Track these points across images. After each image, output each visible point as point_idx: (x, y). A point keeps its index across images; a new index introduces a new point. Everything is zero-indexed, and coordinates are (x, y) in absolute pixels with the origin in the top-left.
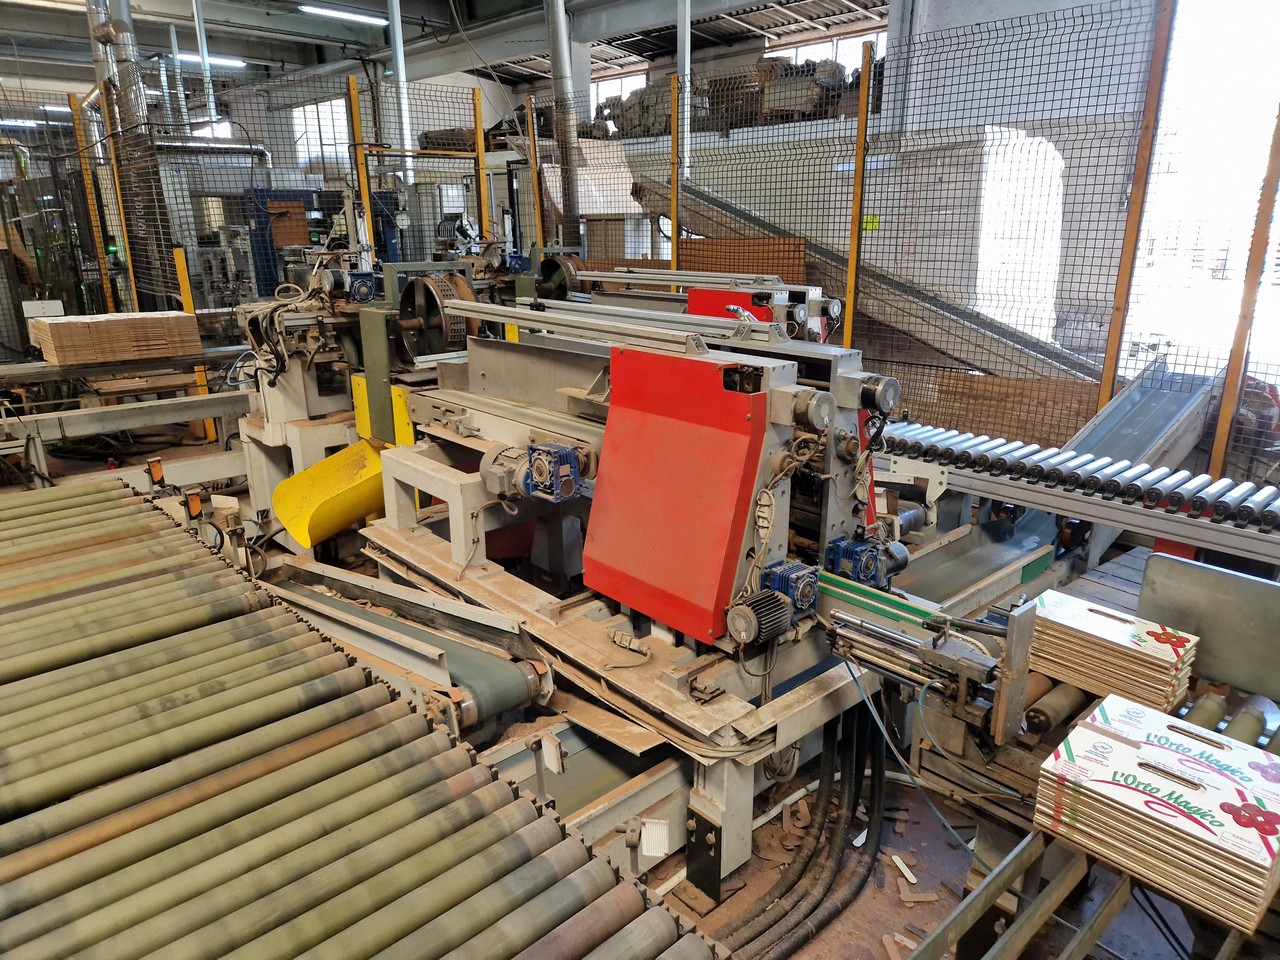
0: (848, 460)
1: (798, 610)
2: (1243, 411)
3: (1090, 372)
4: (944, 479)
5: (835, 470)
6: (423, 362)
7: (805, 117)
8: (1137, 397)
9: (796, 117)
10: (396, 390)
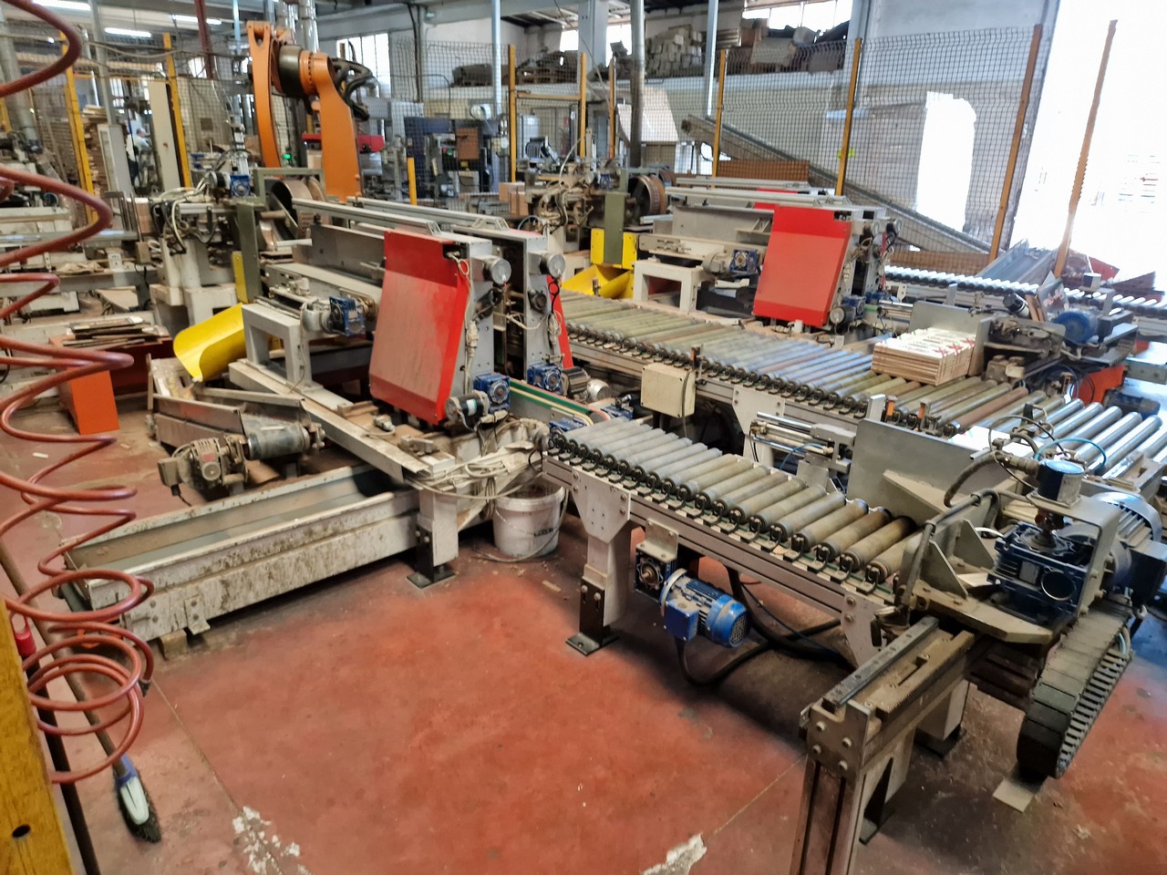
0: (876, 256)
1: (857, 314)
2: (1068, 267)
3: (984, 248)
4: (905, 291)
5: (871, 260)
6: (646, 219)
7: (784, 69)
8: (1010, 259)
9: (777, 69)
10: (626, 235)
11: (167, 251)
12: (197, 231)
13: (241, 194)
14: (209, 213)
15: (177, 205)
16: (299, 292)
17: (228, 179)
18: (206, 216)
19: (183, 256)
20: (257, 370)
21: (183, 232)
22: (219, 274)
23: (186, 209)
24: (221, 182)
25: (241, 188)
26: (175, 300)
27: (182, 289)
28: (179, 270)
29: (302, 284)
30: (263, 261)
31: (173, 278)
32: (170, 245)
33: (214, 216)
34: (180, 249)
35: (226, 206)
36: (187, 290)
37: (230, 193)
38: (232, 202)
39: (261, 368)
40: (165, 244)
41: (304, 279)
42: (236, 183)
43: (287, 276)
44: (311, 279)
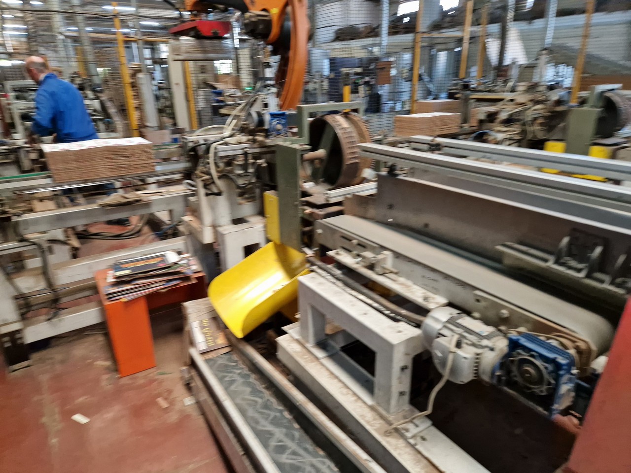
11: (202, 191)
12: (231, 172)
13: (278, 133)
14: (246, 154)
15: (216, 148)
16: (378, 269)
17: (267, 118)
18: (242, 158)
19: (218, 197)
20: (317, 358)
21: (218, 172)
22: (247, 208)
23: (225, 151)
24: (261, 122)
25: (279, 127)
26: (208, 237)
27: (215, 227)
28: (213, 208)
29: (384, 259)
30: (309, 210)
31: (207, 218)
32: (206, 186)
33: (250, 157)
34: (216, 191)
35: (262, 145)
36: (220, 229)
37: (267, 133)
38: (269, 142)
39: (320, 354)
40: (200, 184)
41: (386, 252)
42: (275, 122)
43: (355, 242)
44: (397, 255)
